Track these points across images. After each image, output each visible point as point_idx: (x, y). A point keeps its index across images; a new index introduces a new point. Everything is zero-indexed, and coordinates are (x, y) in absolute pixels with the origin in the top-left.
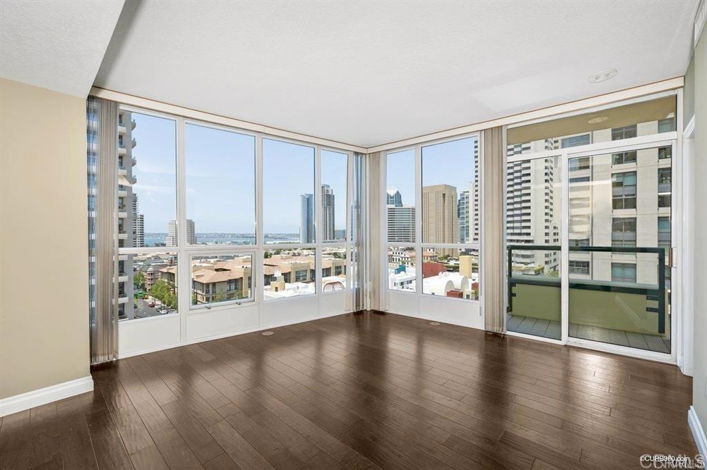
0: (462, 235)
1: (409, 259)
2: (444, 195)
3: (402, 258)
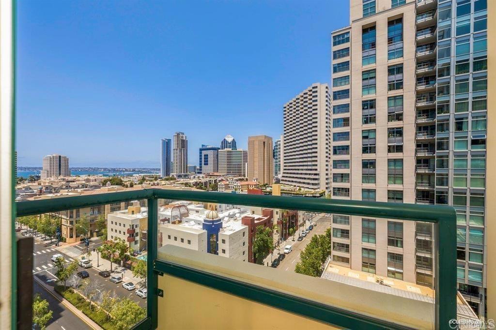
0: (276, 170)
1: (240, 187)
2: (264, 142)
3: (235, 186)
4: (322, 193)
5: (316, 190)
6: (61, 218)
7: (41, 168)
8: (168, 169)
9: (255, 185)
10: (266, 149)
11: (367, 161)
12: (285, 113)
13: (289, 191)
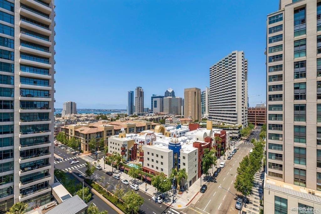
0: (203, 111)
1: (180, 122)
2: (195, 92)
3: (177, 121)
4: (240, 127)
5: (236, 125)
6: (81, 139)
7: (62, 109)
8: (132, 110)
9: (190, 121)
10: (196, 97)
11: (298, 105)
12: (211, 72)
13: (216, 125)
